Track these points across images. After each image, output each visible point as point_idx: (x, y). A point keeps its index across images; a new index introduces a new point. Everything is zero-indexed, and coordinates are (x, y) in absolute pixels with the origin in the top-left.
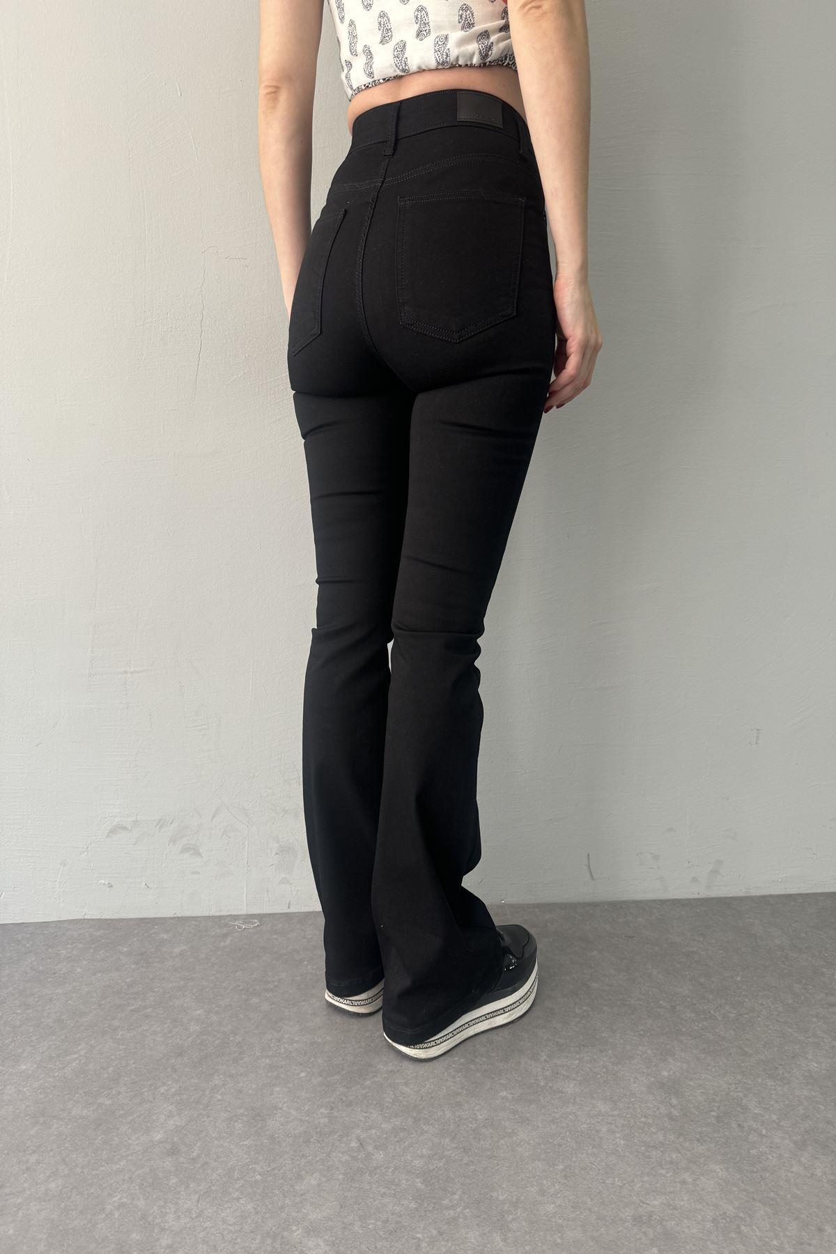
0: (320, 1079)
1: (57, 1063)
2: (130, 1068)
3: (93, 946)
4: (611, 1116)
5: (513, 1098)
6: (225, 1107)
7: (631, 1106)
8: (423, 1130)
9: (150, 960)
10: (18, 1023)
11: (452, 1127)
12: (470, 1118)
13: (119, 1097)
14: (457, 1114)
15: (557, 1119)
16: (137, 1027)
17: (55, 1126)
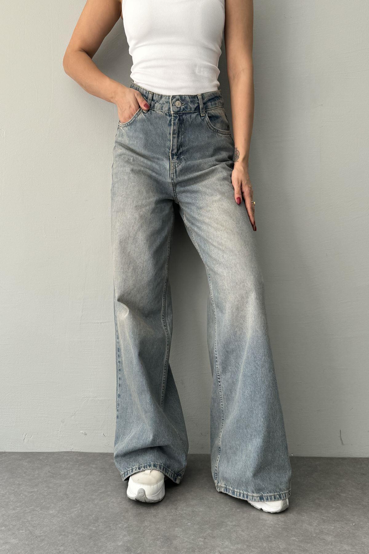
0: (198, 526)
1: (67, 512)
2: (102, 516)
3: (77, 463)
4: (350, 551)
5: (299, 540)
6: (152, 535)
7: (362, 548)
8: (252, 550)
9: (107, 472)
10: (46, 494)
11: (267, 550)
12: (276, 547)
13: (99, 527)
14: (270, 545)
15: (322, 551)
16: (104, 499)
17: (70, 536)
